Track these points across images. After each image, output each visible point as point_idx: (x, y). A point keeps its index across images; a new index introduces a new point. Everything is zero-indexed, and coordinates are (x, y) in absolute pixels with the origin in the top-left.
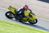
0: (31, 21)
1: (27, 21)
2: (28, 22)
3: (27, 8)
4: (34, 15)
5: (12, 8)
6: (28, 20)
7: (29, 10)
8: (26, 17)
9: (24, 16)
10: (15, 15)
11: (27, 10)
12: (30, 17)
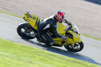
1: (61, 46)
5: (31, 17)
8: (60, 37)
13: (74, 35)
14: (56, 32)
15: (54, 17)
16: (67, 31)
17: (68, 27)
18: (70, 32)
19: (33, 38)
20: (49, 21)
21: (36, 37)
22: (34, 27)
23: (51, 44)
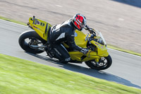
6: (83, 57)
7: (88, 29)
11: (81, 30)
12: (90, 51)
13: (99, 46)
14: (74, 43)
16: (88, 42)
18: (93, 42)
19: (41, 52)
20: (64, 28)
22: (42, 37)
23: (67, 60)
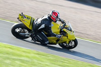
0: (65, 42)
2: (57, 44)
3: (57, 17)
4: (71, 30)
9: (50, 34)
10: (32, 32)
11: (56, 22)
12: (62, 36)
14: (51, 31)
15: (49, 17)
16: (61, 30)
17: (62, 25)
20: (44, 21)
21: (31, 36)
22: (28, 27)
23: (46, 43)
